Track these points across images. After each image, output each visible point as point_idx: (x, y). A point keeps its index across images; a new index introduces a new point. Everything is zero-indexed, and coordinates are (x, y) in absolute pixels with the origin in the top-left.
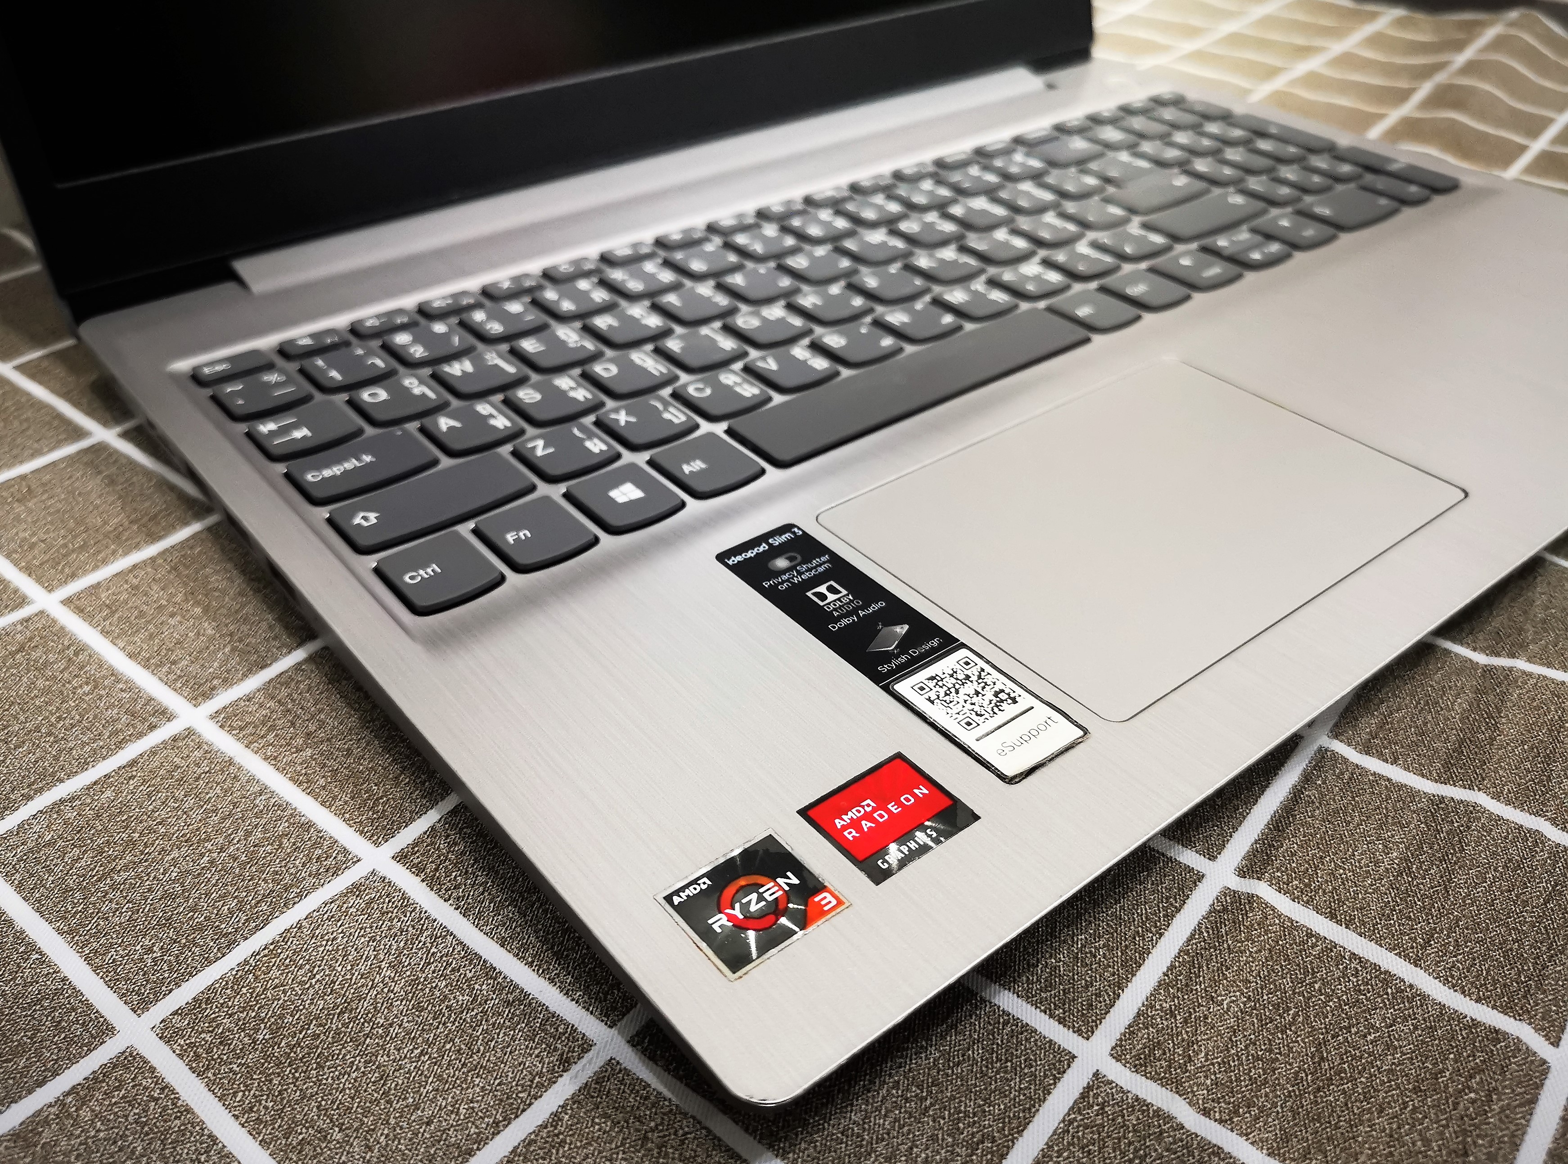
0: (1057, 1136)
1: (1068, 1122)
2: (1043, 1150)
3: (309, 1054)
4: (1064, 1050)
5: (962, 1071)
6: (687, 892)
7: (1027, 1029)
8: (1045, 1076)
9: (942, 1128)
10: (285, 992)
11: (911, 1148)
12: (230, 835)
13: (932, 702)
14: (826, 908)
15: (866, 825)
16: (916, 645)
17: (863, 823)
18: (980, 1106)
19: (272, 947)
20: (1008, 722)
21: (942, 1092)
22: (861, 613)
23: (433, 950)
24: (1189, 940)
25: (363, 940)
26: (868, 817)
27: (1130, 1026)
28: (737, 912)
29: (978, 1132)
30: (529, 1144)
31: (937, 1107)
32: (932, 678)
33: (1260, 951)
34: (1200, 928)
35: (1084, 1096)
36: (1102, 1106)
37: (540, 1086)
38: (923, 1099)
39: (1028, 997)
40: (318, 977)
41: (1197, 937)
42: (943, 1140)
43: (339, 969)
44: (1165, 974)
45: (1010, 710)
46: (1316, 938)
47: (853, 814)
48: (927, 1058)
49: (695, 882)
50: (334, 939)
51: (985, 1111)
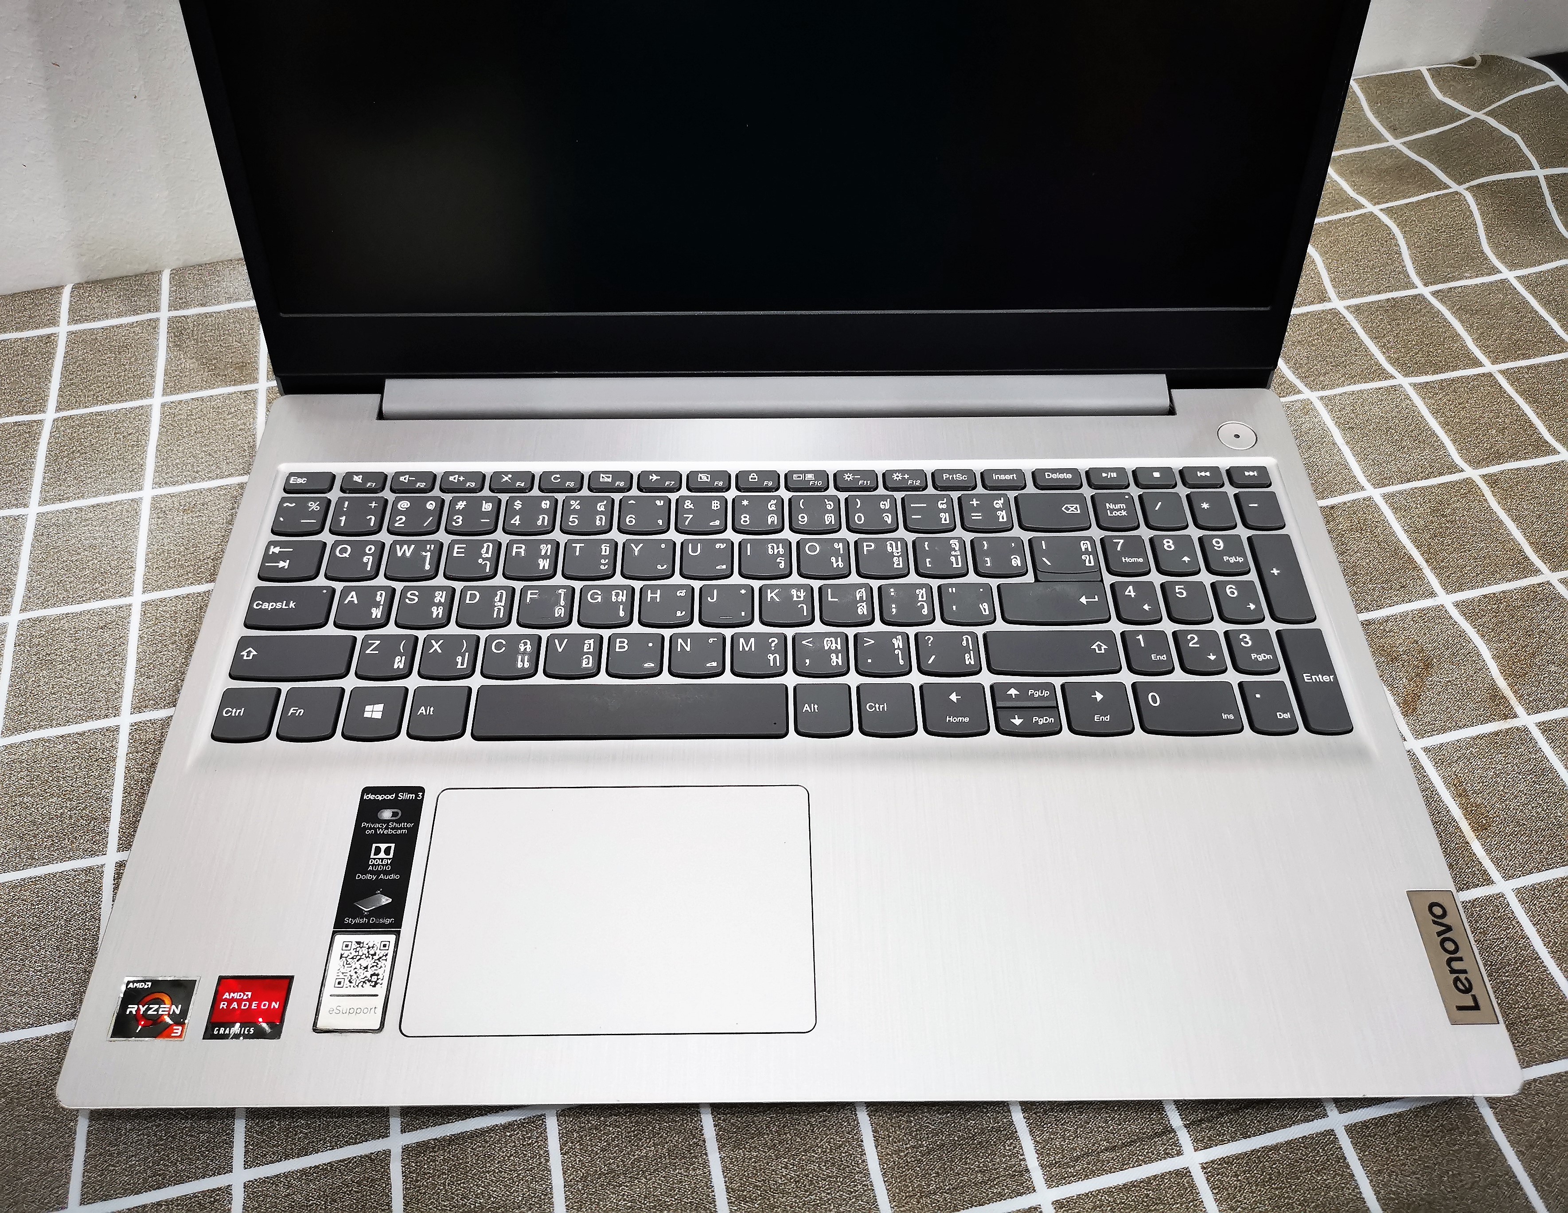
0: (185, 1197)
1: (195, 1195)
2: (174, 1198)
3: (8, 940)
4: (232, 1166)
5: (189, 1140)
6: (135, 984)
7: (230, 1144)
8: (211, 1170)
9: (154, 1157)
10: (24, 904)
11: (133, 1156)
12: (80, 803)
13: (341, 957)
14: (173, 1035)
15: (235, 1005)
16: (378, 917)
17: (235, 1003)
18: (177, 1160)
19: (37, 879)
20: (357, 996)
21: (172, 1143)
22: (382, 876)
23: (87, 923)
24: (340, 1161)
25: (68, 899)
26: (239, 1002)
27: (268, 1178)
28: (143, 1009)
29: (163, 1170)
30: (26, 1042)
31: (163, 1147)
32: (359, 943)
33: (358, 1192)
34: (353, 1160)
35: (213, 1191)
36: (215, 1200)
37: (55, 1020)
38: (162, 1140)
39: (248, 1130)
40: (40, 906)
41: (346, 1162)
42: (149, 1162)
43: (50, 907)
44: (310, 1168)
45: (368, 989)
46: (389, 1208)
47: (236, 995)
48: (183, 1124)
49: (144, 981)
50: (60, 891)
51: (176, 1164)
